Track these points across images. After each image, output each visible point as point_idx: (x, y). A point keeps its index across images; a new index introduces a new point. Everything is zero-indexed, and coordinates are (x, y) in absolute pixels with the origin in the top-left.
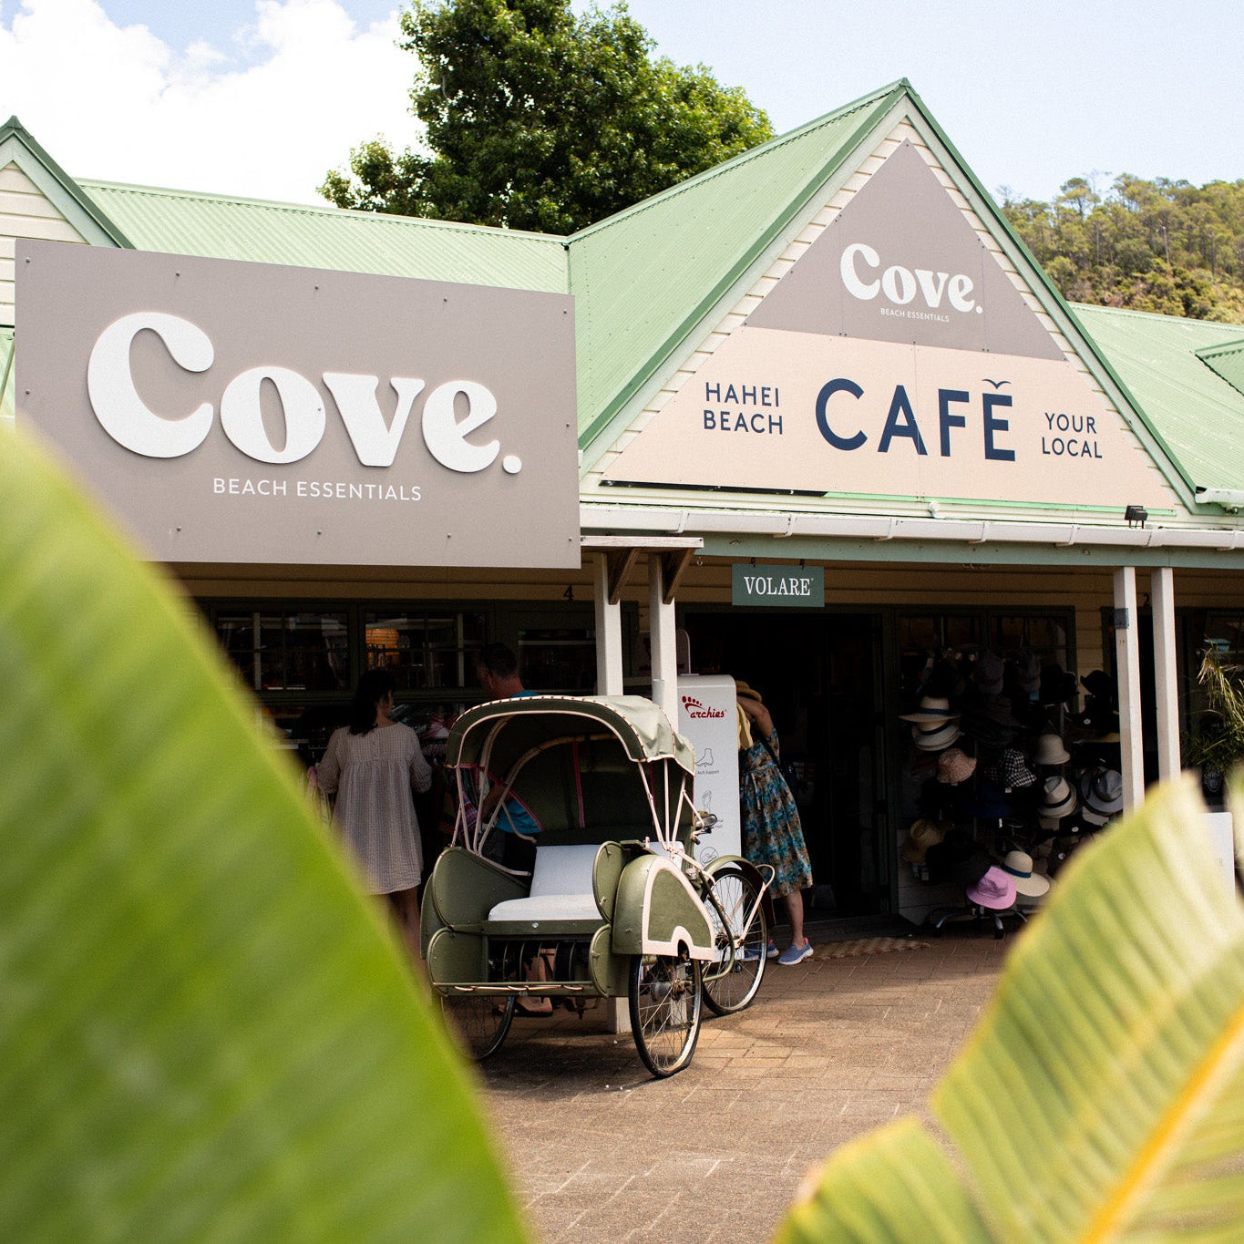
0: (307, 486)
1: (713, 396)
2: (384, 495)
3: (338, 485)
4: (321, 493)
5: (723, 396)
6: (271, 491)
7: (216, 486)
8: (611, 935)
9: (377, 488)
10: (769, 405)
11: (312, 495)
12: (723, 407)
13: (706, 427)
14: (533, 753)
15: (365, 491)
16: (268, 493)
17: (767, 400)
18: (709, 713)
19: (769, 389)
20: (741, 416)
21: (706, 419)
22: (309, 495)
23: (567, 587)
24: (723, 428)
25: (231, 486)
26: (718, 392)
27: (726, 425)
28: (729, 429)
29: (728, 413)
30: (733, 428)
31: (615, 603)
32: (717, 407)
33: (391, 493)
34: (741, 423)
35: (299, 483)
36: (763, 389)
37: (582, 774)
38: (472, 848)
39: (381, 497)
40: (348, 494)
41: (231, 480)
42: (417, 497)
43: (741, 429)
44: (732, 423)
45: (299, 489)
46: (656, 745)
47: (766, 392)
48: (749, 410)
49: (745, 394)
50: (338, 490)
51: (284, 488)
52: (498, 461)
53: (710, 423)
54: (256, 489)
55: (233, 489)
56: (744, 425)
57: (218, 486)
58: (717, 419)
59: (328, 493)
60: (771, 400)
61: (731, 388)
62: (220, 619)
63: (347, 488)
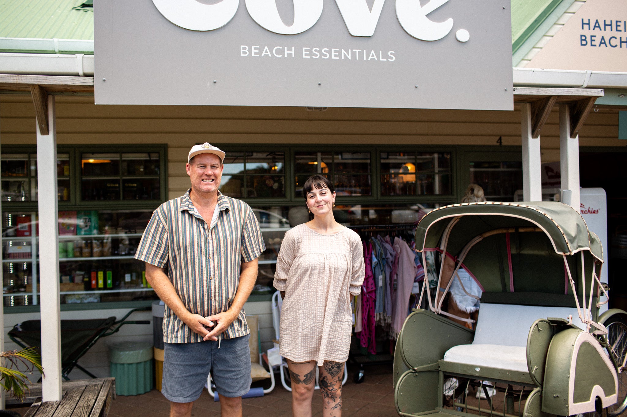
0: (310, 51)
1: (586, 27)
2: (368, 57)
3: (333, 50)
4: (321, 56)
5: (592, 25)
6: (284, 54)
7: (242, 51)
8: (541, 397)
9: (363, 52)
10: (620, 31)
11: (313, 57)
12: (592, 32)
13: (582, 45)
14: (478, 240)
15: (354, 54)
16: (281, 56)
17: (619, 28)
18: (589, 211)
19: (620, 22)
20: (603, 38)
21: (582, 40)
22: (311, 57)
23: (498, 138)
24: (592, 45)
25: (253, 51)
26: (589, 24)
27: (593, 43)
28: (595, 46)
29: (595, 36)
30: (598, 45)
31: (536, 137)
32: (588, 33)
33: (373, 56)
34: (603, 42)
35: (304, 49)
36: (617, 22)
37: (512, 255)
38: (433, 306)
39: (365, 59)
40: (340, 57)
41: (253, 47)
42: (392, 58)
43: (603, 46)
44: (597, 41)
45: (304, 53)
46: (576, 240)
47: (618, 24)
48: (608, 34)
49: (605, 25)
50: (333, 54)
51: (293, 52)
52: (452, 32)
53: (584, 42)
54: (272, 53)
55: (255, 53)
56: (605, 43)
57: (244, 51)
58: (588, 39)
59: (326, 56)
60: (622, 28)
61: (597, 22)
62: (297, 157)
63: (340, 52)
